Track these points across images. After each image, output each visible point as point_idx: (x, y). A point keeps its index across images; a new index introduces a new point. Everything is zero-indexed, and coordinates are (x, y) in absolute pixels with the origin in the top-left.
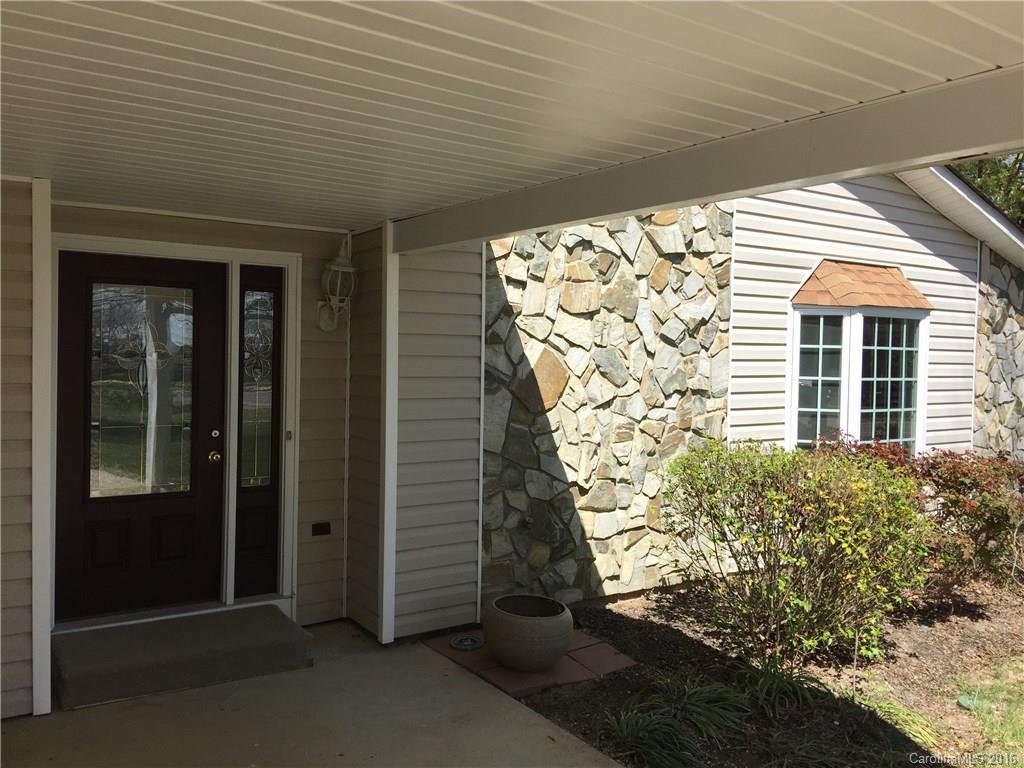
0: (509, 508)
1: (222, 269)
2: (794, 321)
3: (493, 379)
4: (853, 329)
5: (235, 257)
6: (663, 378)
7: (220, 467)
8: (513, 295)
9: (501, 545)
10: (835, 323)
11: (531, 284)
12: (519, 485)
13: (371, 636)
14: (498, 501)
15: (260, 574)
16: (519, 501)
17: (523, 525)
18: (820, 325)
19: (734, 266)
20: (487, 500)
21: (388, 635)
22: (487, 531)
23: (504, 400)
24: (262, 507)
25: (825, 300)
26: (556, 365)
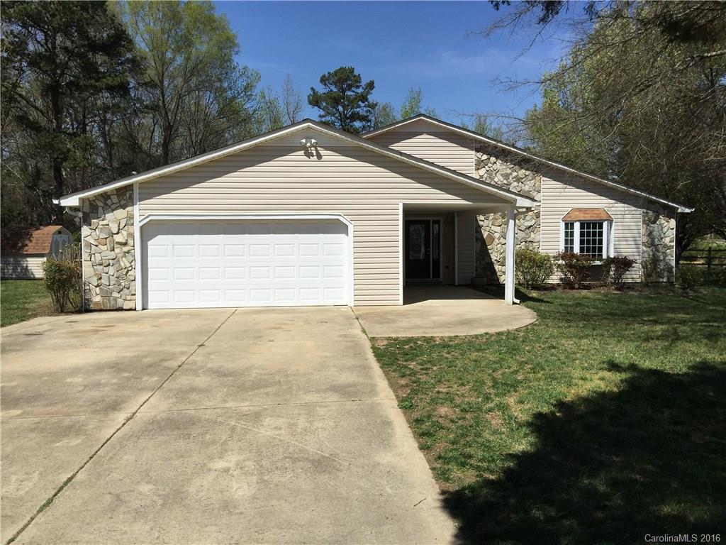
0: (481, 264)
1: (429, 221)
2: (563, 225)
3: (477, 239)
4: (577, 226)
5: (431, 219)
6: (520, 238)
7: (429, 255)
8: (481, 223)
9: (479, 270)
10: (572, 225)
11: (485, 221)
12: (483, 260)
13: (453, 285)
14: (478, 263)
15: (437, 274)
16: (483, 263)
17: (484, 267)
18: (569, 225)
19: (541, 213)
20: (476, 262)
21: (456, 284)
22: (476, 268)
23: (480, 244)
24: (437, 262)
25: (569, 219)
26: (491, 236)
